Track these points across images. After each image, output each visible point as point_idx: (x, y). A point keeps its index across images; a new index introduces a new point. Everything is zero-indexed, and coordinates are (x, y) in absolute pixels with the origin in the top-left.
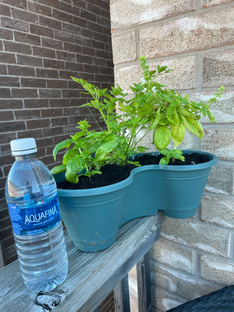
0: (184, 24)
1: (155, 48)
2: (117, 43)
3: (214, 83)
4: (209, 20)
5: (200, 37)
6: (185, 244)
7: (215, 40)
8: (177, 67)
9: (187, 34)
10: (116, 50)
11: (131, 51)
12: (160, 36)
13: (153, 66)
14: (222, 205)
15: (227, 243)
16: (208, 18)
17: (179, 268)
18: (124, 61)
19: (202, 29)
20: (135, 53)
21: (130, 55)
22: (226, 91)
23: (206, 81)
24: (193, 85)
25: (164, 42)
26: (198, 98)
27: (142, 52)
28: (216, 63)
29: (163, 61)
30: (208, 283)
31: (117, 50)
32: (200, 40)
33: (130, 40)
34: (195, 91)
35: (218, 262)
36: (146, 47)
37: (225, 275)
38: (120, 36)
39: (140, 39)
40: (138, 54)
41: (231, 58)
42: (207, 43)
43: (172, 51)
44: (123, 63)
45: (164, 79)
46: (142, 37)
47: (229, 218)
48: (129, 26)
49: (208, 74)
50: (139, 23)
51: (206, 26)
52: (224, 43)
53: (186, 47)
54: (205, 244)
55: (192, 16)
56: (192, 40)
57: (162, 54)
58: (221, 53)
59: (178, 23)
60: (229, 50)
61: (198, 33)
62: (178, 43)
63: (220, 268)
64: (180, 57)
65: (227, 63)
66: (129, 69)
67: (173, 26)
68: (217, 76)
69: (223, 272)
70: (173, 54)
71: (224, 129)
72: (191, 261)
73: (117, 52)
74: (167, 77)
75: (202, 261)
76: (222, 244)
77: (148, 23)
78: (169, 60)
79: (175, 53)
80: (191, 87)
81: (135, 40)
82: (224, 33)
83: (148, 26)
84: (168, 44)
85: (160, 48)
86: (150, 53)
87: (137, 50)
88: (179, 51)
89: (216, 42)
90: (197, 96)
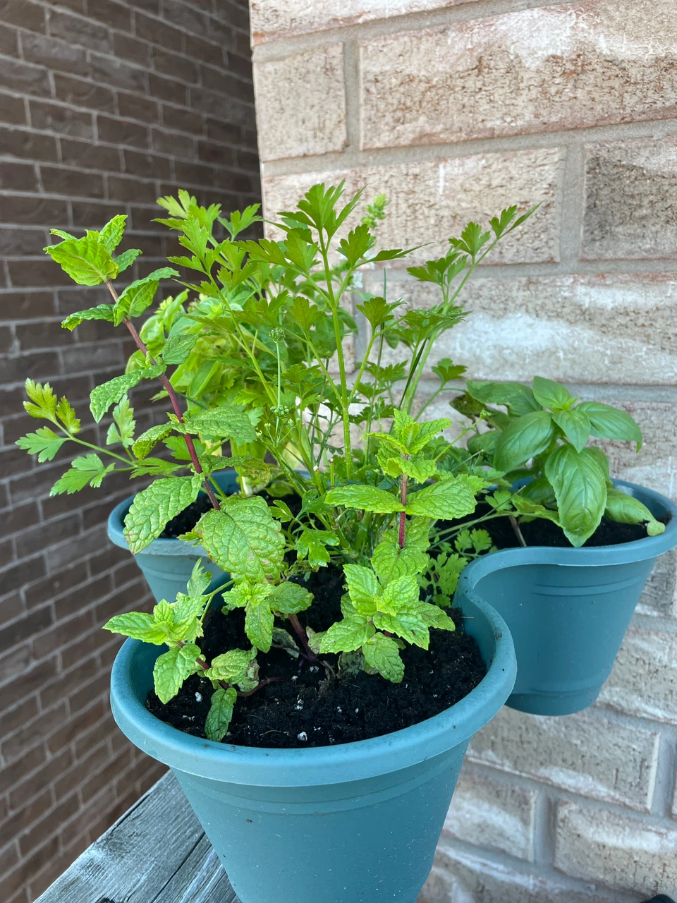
0: (526, 32)
1: (414, 112)
2: (275, 85)
3: (627, 246)
4: (614, 24)
5: (580, 84)
6: (507, 769)
7: (635, 99)
8: (495, 183)
9: (535, 69)
10: (271, 112)
11: (328, 116)
12: (435, 70)
13: (407, 175)
14: (637, 649)
15: (648, 767)
16: (611, 19)
17: (485, 842)
18: (299, 150)
19: (590, 56)
20: (343, 126)
21: (322, 129)
22: (664, 276)
23: (598, 238)
24: (551, 251)
25: (448, 93)
26: (567, 294)
27: (366, 124)
28: (636, 179)
29: (446, 161)
30: (577, 888)
31: (273, 108)
32: (579, 93)
33: (323, 75)
34: (556, 270)
35: (613, 824)
36: (382, 106)
37: (635, 862)
38: (287, 61)
39: (361, 75)
40: (352, 130)
42: (605, 107)
43: (480, 125)
44: (298, 157)
45: (445, 224)
46: (369, 68)
47: (656, 690)
48: (320, 25)
49: (605, 213)
50: (359, 16)
51: (604, 45)
52: (665, 109)
53: (528, 116)
54: (574, 769)
55: (552, 7)
56: (553, 90)
57: (442, 136)
58: (652, 144)
59: (503, 27)
61: (573, 68)
62: (502, 98)
63: (620, 841)
64: (506, 150)
65: (673, 181)
67: (485, 36)
68: (636, 225)
69: (630, 853)
70: (480, 136)
71: (654, 405)
72: (525, 822)
73: (276, 116)
74: (459, 218)
75: (563, 821)
76: (629, 769)
77: (393, 19)
78: (468, 156)
79: (487, 134)
80: (545, 257)
81: (341, 79)
82: (668, 76)
83: (392, 30)
84: (466, 99)
85: (436, 112)
86: (398, 128)
87: (349, 116)
88: (503, 129)
89: (637, 103)
90: (564, 289)
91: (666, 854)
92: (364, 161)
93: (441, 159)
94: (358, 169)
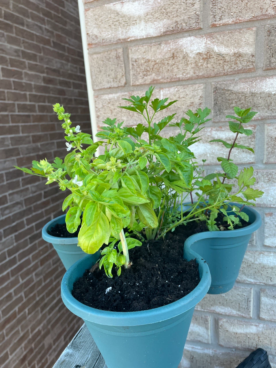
0: (189, 44)
1: (151, 72)
2: (97, 63)
4: (219, 42)
5: (209, 62)
6: (199, 309)
7: (228, 67)
8: (181, 96)
9: (193, 57)
10: (96, 72)
11: (118, 74)
12: (157, 57)
15: (250, 301)
16: (218, 40)
17: (193, 339)
18: (108, 86)
19: (212, 53)
20: (124, 77)
21: (116, 78)
23: (218, 114)
25: (163, 65)
26: (209, 134)
27: (133, 76)
28: (230, 94)
29: (163, 89)
30: (228, 351)
31: (97, 71)
32: (209, 65)
33: (116, 59)
34: (205, 126)
35: (239, 324)
36: (138, 70)
37: (248, 338)
38: (102, 54)
39: (130, 59)
40: (127, 78)
41: (247, 88)
42: (218, 70)
44: (107, 88)
46: (133, 57)
47: (251, 272)
48: (114, 41)
49: (220, 106)
50: (128, 39)
51: (216, 49)
52: (238, 70)
53: (192, 73)
54: (224, 306)
55: (198, 36)
56: (200, 64)
57: (161, 80)
58: (235, 82)
59: (181, 43)
60: (245, 78)
61: (206, 57)
62: (182, 67)
63: (242, 331)
64: (184, 85)
65: (243, 94)
67: (174, 46)
68: (231, 110)
69: (246, 335)
70: (175, 80)
72: (207, 329)
73: (98, 73)
74: (169, 109)
75: (221, 326)
76: (243, 303)
77: (141, 40)
78: (171, 87)
79: (177, 80)
81: (122, 60)
82: (239, 59)
83: (141, 43)
84: (169, 68)
85: (158, 72)
86: (145, 78)
87: (126, 73)
88: (183, 78)
89: (229, 68)
90: (208, 132)
91: (259, 333)
92: (132, 89)
93: (161, 88)
94: (130, 92)
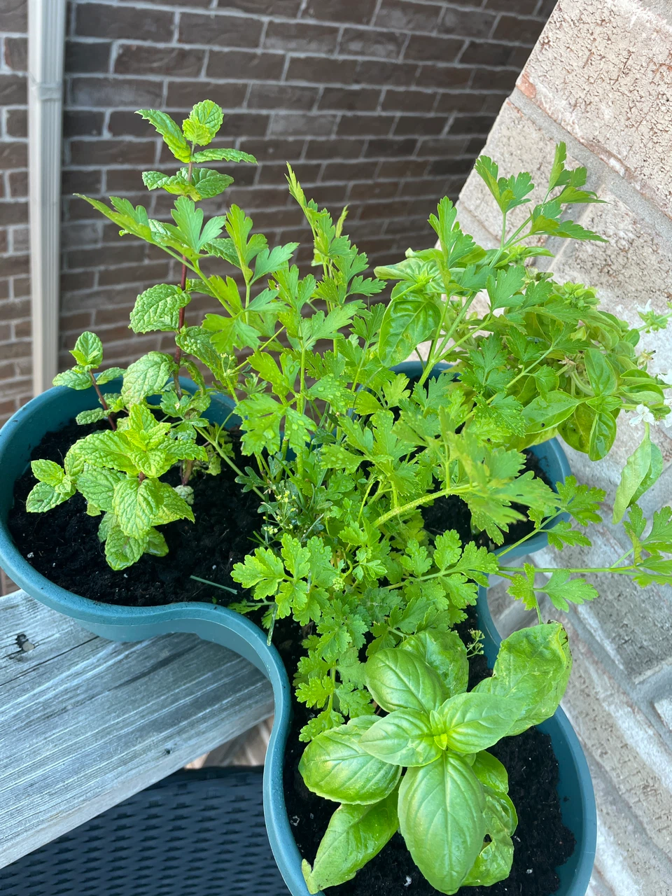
66: (634, 19)
